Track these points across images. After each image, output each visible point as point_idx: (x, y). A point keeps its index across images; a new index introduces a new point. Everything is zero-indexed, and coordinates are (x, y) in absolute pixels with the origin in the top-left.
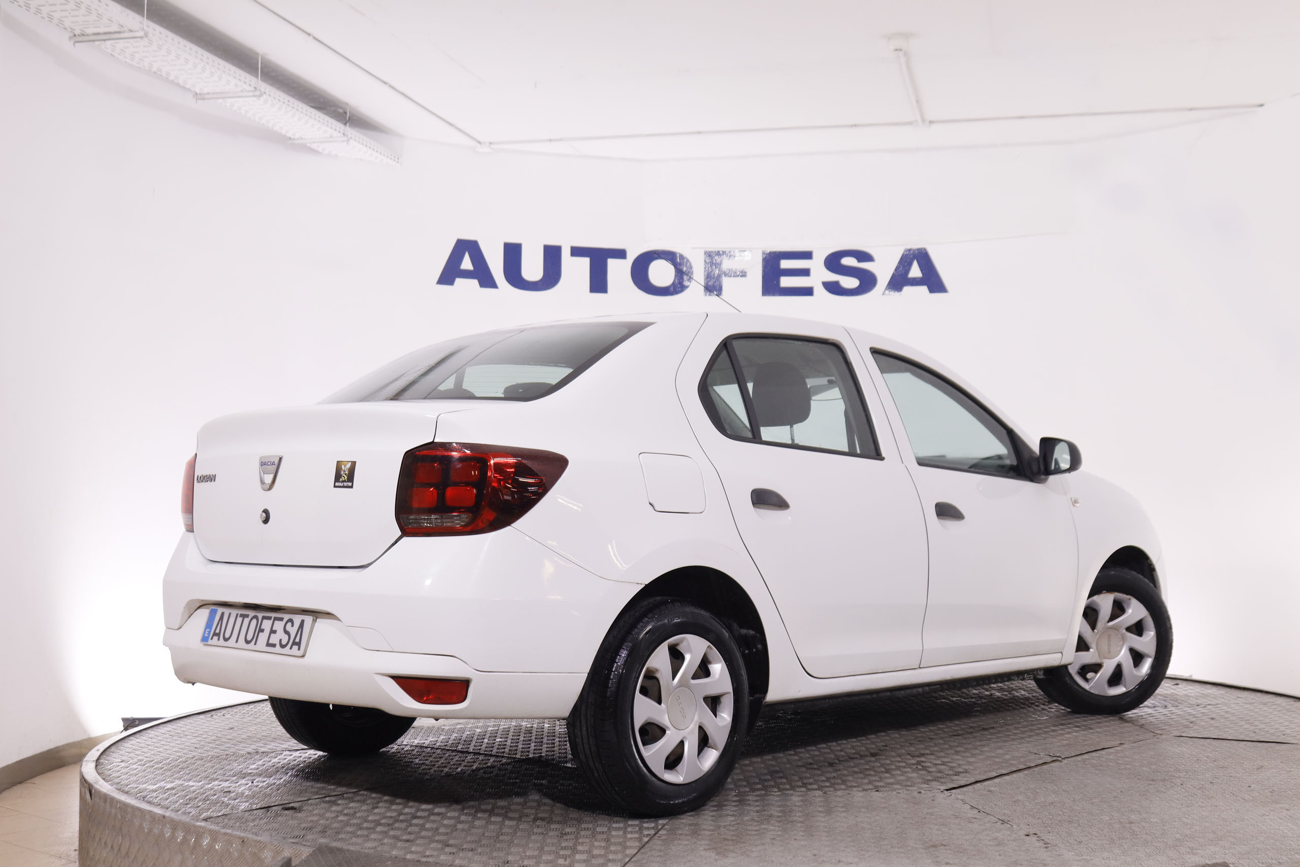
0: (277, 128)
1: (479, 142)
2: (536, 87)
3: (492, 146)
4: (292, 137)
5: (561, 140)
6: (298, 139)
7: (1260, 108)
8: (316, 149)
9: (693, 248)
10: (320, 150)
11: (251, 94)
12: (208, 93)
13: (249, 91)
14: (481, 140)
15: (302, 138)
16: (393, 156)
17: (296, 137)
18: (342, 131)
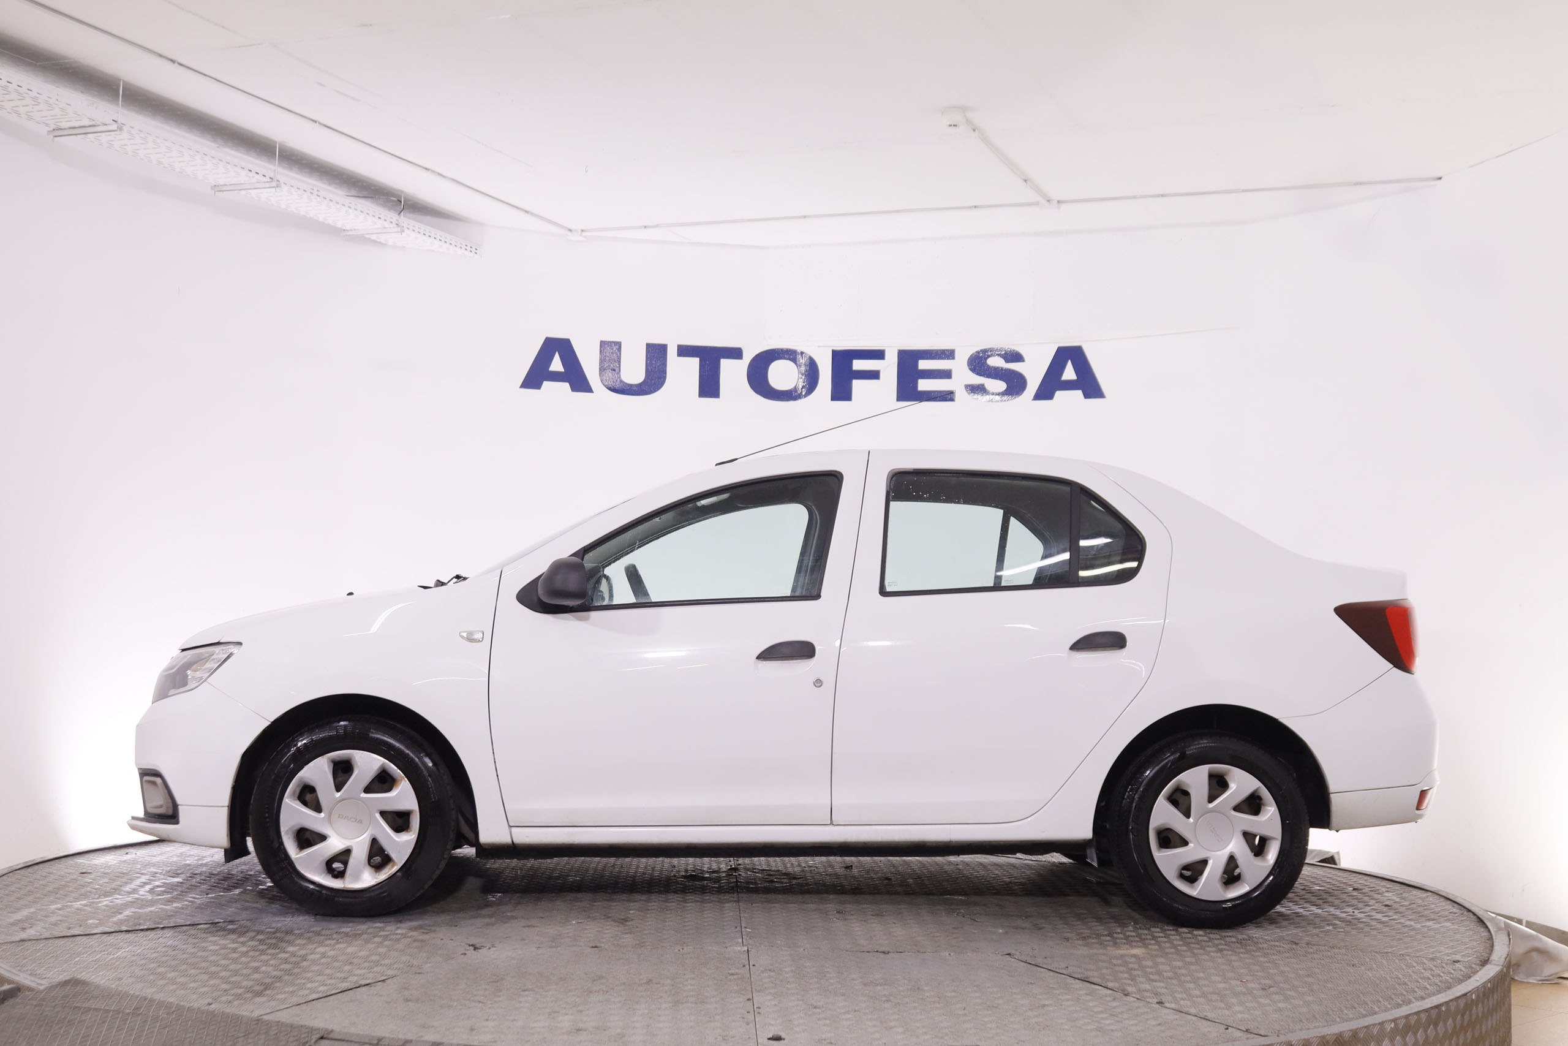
0: (321, 219)
1: (570, 230)
2: (587, 171)
3: (584, 234)
4: (344, 228)
5: (657, 226)
6: (351, 230)
7: (1439, 181)
8: (378, 240)
9: (819, 347)
10: (383, 241)
11: (267, 185)
12: (225, 185)
13: (265, 182)
14: (571, 228)
15: (355, 230)
16: (469, 246)
17: (348, 228)
18: (394, 222)
